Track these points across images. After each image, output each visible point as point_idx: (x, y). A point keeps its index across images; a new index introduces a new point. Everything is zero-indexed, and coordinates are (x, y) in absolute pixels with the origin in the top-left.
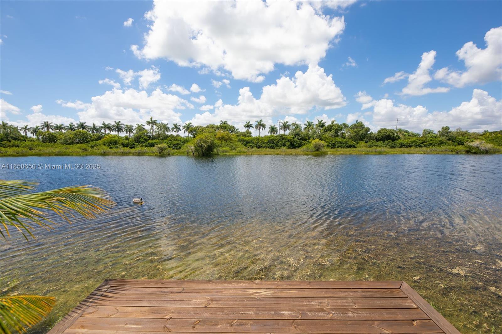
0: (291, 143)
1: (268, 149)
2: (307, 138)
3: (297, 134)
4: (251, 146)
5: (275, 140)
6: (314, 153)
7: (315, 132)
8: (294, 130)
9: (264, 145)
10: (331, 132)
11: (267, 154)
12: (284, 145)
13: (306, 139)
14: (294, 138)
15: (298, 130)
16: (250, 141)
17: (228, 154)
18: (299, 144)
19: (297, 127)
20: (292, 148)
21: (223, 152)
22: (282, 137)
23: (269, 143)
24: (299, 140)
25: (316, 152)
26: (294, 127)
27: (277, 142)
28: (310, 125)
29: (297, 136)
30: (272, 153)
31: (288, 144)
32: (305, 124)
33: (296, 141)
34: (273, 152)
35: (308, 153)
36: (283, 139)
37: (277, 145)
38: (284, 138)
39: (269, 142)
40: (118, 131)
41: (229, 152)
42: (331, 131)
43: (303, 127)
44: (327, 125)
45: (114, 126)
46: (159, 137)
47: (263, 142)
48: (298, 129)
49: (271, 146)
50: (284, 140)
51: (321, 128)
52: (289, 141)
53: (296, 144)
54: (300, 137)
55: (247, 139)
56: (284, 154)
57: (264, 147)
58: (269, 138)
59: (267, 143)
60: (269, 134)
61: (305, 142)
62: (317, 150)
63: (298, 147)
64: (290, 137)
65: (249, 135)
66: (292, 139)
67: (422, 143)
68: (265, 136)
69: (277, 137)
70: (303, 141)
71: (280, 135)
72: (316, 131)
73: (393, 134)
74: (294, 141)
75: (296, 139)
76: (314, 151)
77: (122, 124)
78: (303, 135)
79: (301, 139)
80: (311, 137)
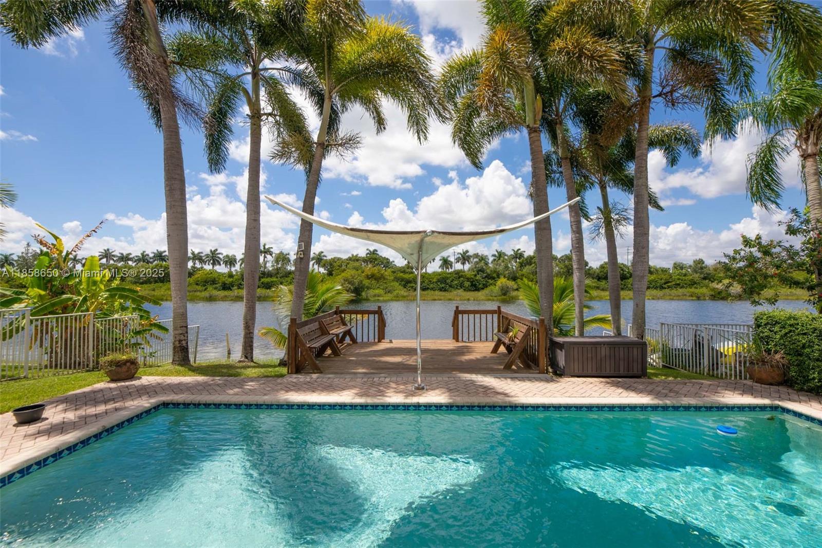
0: (472, 282)
1: (437, 292)
2: (495, 275)
3: (481, 270)
4: (412, 287)
5: (448, 278)
6: (500, 298)
7: (507, 267)
8: (477, 263)
9: (432, 286)
10: (530, 267)
11: (435, 300)
12: (461, 286)
13: (492, 277)
14: (475, 276)
15: (482, 264)
16: (411, 279)
17: (381, 298)
18: (483, 284)
19: (483, 259)
20: (473, 291)
21: (375, 296)
22: (459, 274)
23: (439, 283)
24: (483, 278)
25: (503, 297)
26: (476, 260)
27: (452, 281)
28: (500, 255)
29: (480, 273)
30: (442, 298)
31: (467, 284)
32: (494, 255)
33: (480, 280)
34: (443, 296)
35: (491, 298)
36: (459, 278)
37: (450, 286)
38: (462, 276)
39: (439, 281)
40: (214, 264)
41: (383, 296)
42: (531, 265)
43: (491, 259)
44: (526, 255)
45: (207, 256)
46: (278, 273)
47: (430, 281)
48: (483, 261)
49: (443, 288)
50: (462, 279)
51: (518, 260)
52: (468, 279)
53: (480, 284)
54: (485, 275)
55: (406, 276)
56: (458, 299)
57: (432, 289)
58: (440, 275)
59: (436, 282)
60: (440, 270)
61: (491, 282)
62: (505, 294)
63: (483, 289)
64: (470, 275)
65: (410, 270)
66: (472, 277)
67: (665, 283)
68: (434, 272)
69: (450, 273)
70: (490, 280)
71: (455, 271)
72: (509, 265)
73: (622, 270)
74: (477, 280)
75: (478, 277)
76: (500, 296)
77: (219, 254)
78: (488, 271)
79: (486, 277)
80: (501, 274)
